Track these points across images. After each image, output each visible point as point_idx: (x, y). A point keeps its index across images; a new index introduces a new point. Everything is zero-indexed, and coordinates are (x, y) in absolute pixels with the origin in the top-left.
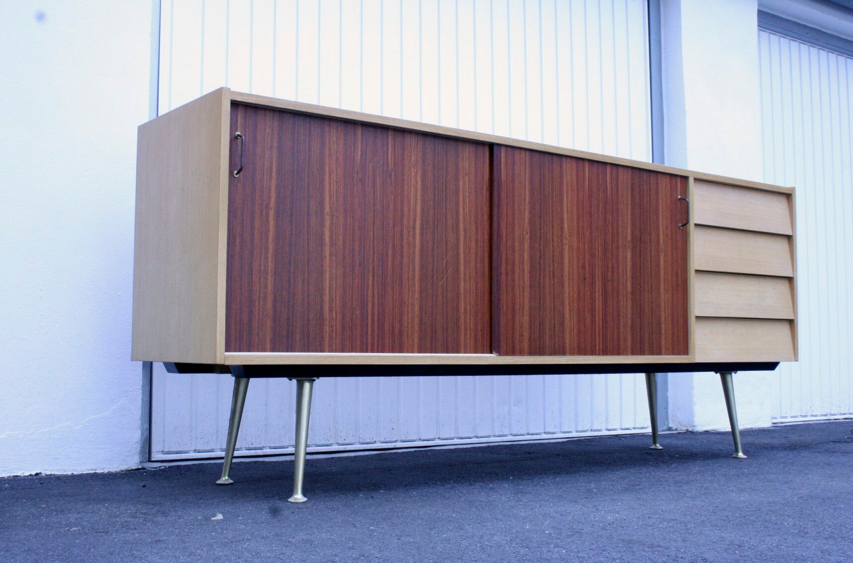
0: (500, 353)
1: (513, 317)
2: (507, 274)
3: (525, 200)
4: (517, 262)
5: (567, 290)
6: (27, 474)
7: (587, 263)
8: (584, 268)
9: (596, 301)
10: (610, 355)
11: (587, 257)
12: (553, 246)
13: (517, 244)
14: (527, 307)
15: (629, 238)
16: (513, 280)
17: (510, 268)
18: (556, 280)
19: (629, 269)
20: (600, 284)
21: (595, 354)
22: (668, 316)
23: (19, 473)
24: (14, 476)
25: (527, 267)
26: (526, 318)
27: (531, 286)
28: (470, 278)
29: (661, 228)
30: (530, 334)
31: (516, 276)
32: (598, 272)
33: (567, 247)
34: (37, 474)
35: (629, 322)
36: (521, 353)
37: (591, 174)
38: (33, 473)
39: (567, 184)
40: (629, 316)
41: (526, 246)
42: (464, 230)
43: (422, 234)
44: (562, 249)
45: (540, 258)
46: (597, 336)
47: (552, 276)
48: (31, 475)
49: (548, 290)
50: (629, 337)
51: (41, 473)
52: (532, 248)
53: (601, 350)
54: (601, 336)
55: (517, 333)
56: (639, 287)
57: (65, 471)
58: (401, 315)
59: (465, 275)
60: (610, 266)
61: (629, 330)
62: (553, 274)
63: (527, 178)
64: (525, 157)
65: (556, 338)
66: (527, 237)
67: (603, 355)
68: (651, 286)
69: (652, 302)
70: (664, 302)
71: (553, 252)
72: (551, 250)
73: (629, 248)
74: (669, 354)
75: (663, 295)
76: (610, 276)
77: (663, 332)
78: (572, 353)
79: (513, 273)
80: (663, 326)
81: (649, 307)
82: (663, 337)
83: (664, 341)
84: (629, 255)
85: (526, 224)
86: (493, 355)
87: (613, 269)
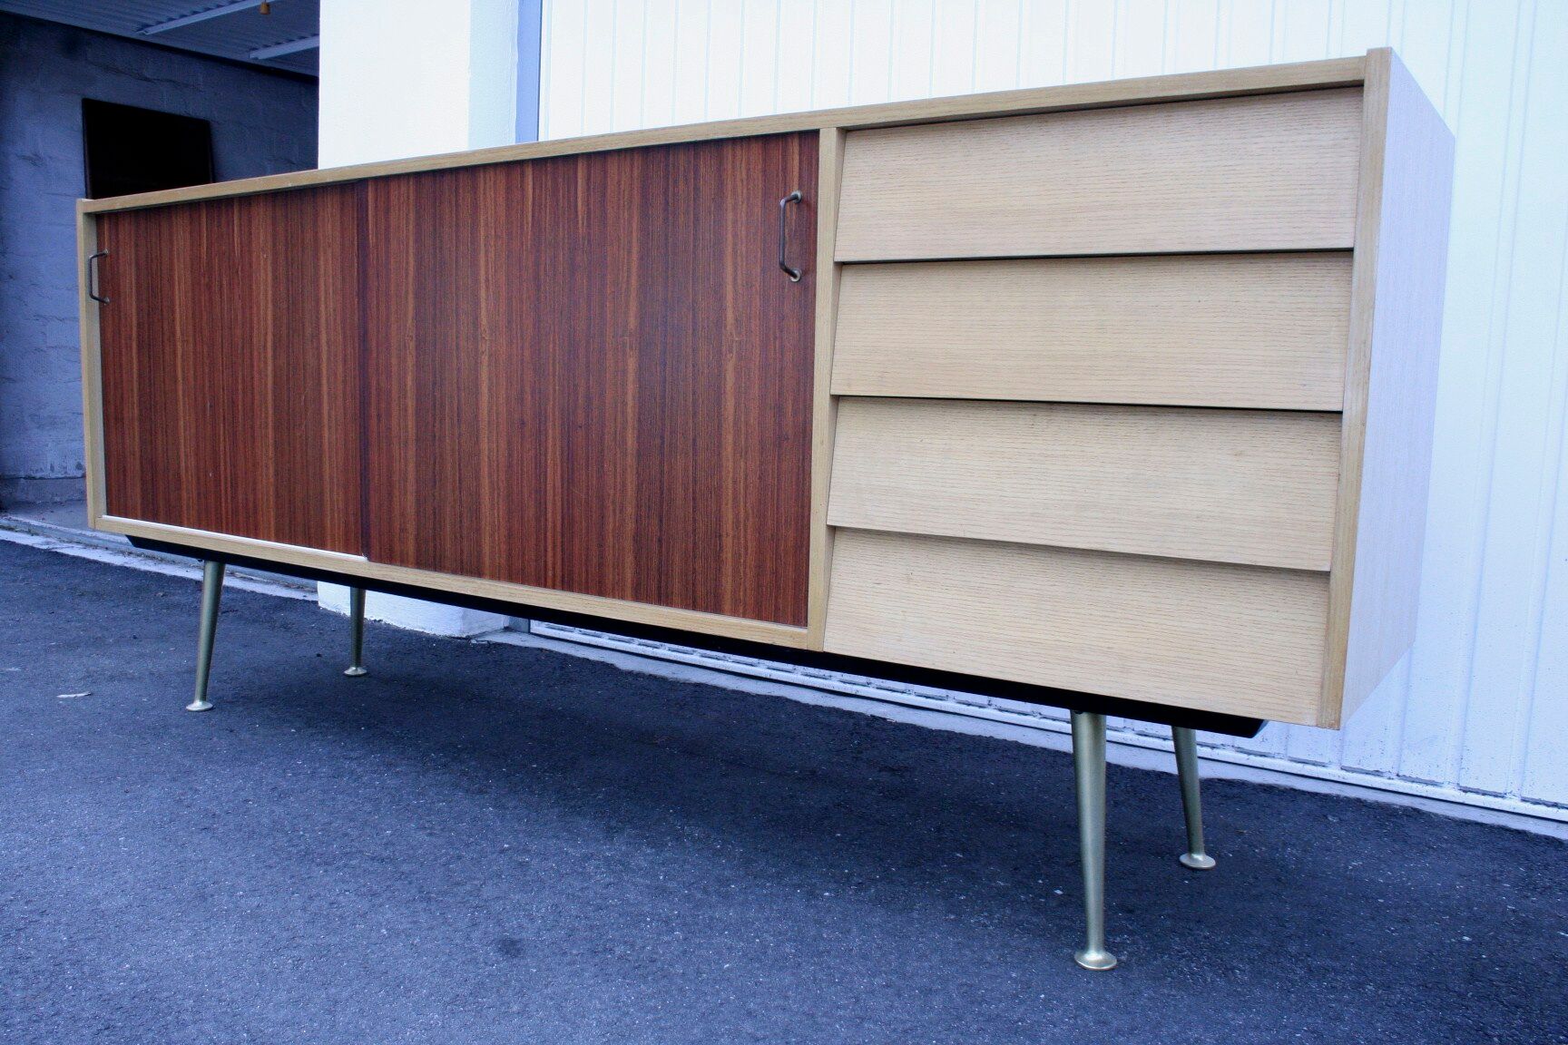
0: (369, 556)
1: (390, 494)
2: (379, 416)
3: (407, 276)
4: (395, 395)
5: (486, 446)
7: (528, 390)
8: (521, 400)
10: (580, 591)
11: (529, 377)
12: (458, 359)
13: (394, 361)
14: (411, 476)
15: (633, 323)
16: (389, 429)
17: (383, 406)
18: (463, 427)
19: (630, 398)
21: (545, 586)
22: (747, 518)
25: (411, 403)
26: (411, 499)
27: (418, 440)
28: (337, 424)
30: (418, 529)
31: (394, 422)
32: (555, 406)
33: (485, 358)
35: (630, 526)
36: (403, 562)
37: (537, 191)
39: (487, 224)
40: (630, 510)
41: (410, 363)
42: (328, 343)
43: (275, 357)
44: (477, 362)
45: (435, 384)
46: (549, 548)
47: (456, 419)
49: (448, 448)
50: (629, 560)
52: (419, 366)
53: (559, 579)
54: (559, 550)
55: (397, 525)
56: (658, 441)
58: (255, 483)
59: (330, 417)
60: (582, 391)
61: (628, 544)
62: (458, 414)
63: (411, 231)
64: (408, 190)
65: (465, 543)
66: (412, 345)
67: (563, 589)
68: (694, 440)
69: (695, 481)
70: (735, 482)
71: (459, 369)
72: (454, 366)
73: (631, 348)
74: (744, 616)
75: (730, 464)
76: (581, 419)
77: (728, 555)
78: (496, 576)
79: (389, 415)
80: (728, 542)
81: (686, 490)
82: (728, 569)
83: (730, 581)
84: (632, 364)
85: (410, 321)
86: (362, 559)
87: (588, 399)
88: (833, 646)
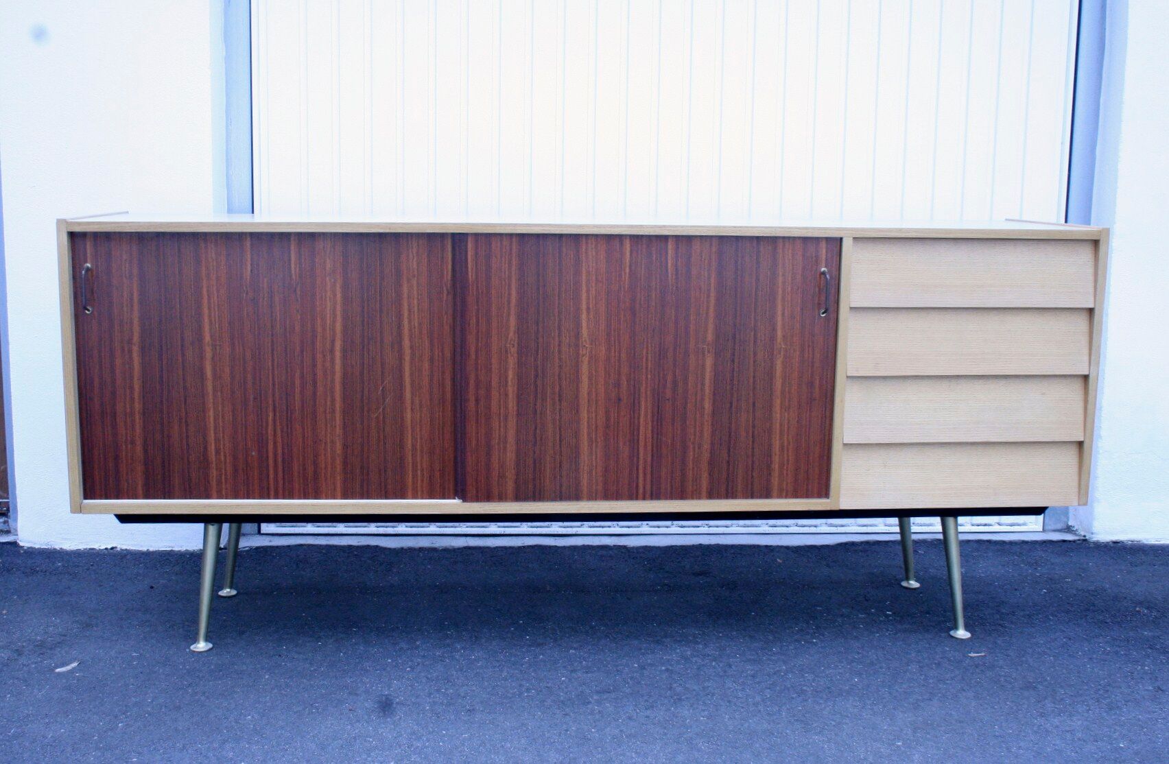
0: (464, 498)
1: (489, 454)
2: (477, 400)
3: (509, 302)
4: (494, 383)
5: (586, 415)
6: (103, 547)
7: (624, 378)
8: (618, 385)
9: (641, 428)
10: (666, 498)
11: (625, 370)
12: (560, 359)
13: (494, 361)
14: (511, 439)
15: (710, 337)
16: (489, 408)
17: (482, 392)
18: (564, 404)
19: (707, 382)
20: (650, 405)
21: (637, 499)
22: (789, 443)
23: (96, 546)
24: (90, 549)
25: (511, 390)
26: (510, 456)
27: (518, 414)
28: (421, 406)
29: (779, 319)
30: (517, 474)
31: (494, 404)
32: (646, 387)
33: (586, 360)
34: (112, 548)
35: (706, 456)
36: (501, 498)
37: (634, 254)
38: (109, 547)
39: (588, 273)
40: (706, 446)
41: (512, 362)
42: (411, 347)
43: (344, 357)
44: (578, 361)
45: (536, 376)
46: (641, 475)
47: (557, 399)
48: (106, 549)
49: (549, 418)
50: (705, 475)
51: (116, 547)
52: (520, 364)
53: (648, 493)
54: (649, 476)
55: (495, 474)
56: (728, 405)
57: (142, 546)
58: (316, 456)
59: (412, 403)
60: (669, 378)
61: (704, 466)
62: (560, 396)
63: (513, 273)
64: (511, 245)
65: (565, 479)
66: (514, 350)
67: (652, 499)
68: (754, 403)
69: (754, 427)
70: (781, 425)
71: (560, 367)
72: (557, 364)
73: (709, 352)
74: (786, 497)
75: (778, 415)
76: (669, 394)
77: (776, 466)
78: (592, 497)
79: (488, 397)
80: (776, 459)
81: (747, 433)
82: (776, 474)
83: (777, 479)
84: (709, 362)
85: (511, 334)
86: (457, 501)
87: (675, 383)
88: (845, 505)
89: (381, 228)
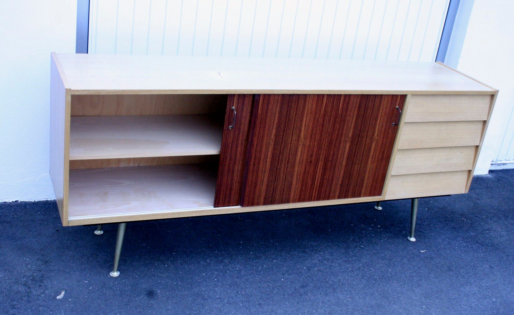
0: (242, 205)
1: (255, 187)
2: (254, 165)
3: (274, 123)
4: (262, 158)
6: (11, 201)
7: (314, 153)
8: (312, 156)
9: (317, 173)
11: (315, 150)
12: (290, 146)
13: (264, 148)
14: (265, 180)
15: (350, 135)
16: (258, 168)
17: (257, 161)
18: (289, 165)
19: (346, 153)
20: (322, 164)
21: (311, 201)
22: (371, 176)
23: (7, 201)
24: (4, 202)
25: (269, 160)
26: (264, 187)
27: (270, 170)
29: (377, 127)
30: (266, 195)
31: (261, 166)
32: (322, 157)
33: (301, 146)
34: (16, 201)
35: (340, 182)
36: (258, 204)
38: (14, 201)
39: (308, 109)
40: (341, 179)
41: (271, 148)
44: (297, 147)
45: (280, 154)
46: (314, 192)
47: (287, 163)
49: (282, 171)
50: (338, 190)
51: (18, 201)
52: (274, 149)
53: (316, 198)
54: (317, 192)
55: (257, 195)
56: (352, 162)
57: (31, 199)
60: (332, 152)
61: (339, 186)
62: (288, 161)
63: (277, 110)
64: (278, 99)
65: (284, 195)
66: (272, 143)
67: (317, 201)
68: (362, 161)
69: (360, 170)
70: (370, 169)
71: (290, 149)
72: (289, 148)
73: (349, 141)
74: (366, 196)
75: (369, 165)
76: (331, 158)
77: (365, 185)
79: (259, 164)
80: (365, 182)
81: (357, 172)
82: (364, 188)
83: (364, 190)
84: (348, 145)
85: (272, 137)
86: (239, 207)
87: (334, 154)
89: (225, 92)
